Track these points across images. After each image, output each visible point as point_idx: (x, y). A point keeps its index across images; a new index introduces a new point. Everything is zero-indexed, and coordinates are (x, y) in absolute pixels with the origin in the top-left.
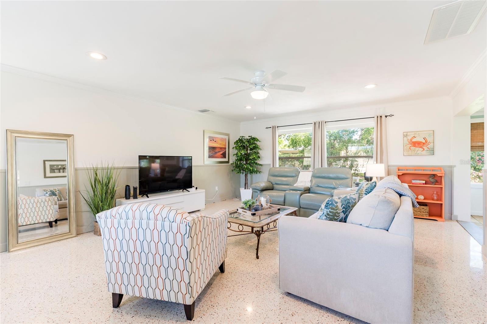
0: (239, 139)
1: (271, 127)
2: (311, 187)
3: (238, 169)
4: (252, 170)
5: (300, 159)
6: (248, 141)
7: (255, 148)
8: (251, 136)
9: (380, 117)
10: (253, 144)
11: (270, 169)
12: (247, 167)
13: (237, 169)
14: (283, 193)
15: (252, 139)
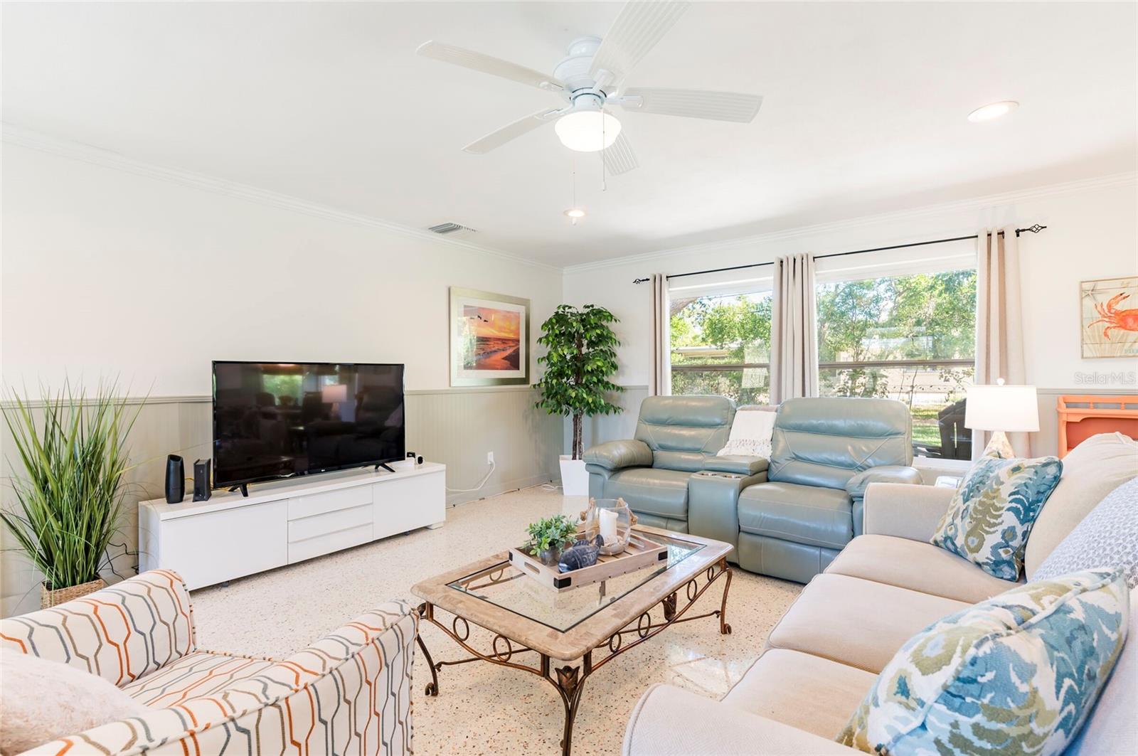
0: (557, 313)
1: (648, 280)
2: (773, 461)
3: (554, 401)
4: (592, 405)
5: (733, 370)
6: (582, 321)
7: (602, 339)
8: (592, 306)
9: (999, 234)
10: (597, 326)
11: (643, 401)
12: (577, 395)
13: (549, 400)
14: (683, 481)
15: (595, 315)
